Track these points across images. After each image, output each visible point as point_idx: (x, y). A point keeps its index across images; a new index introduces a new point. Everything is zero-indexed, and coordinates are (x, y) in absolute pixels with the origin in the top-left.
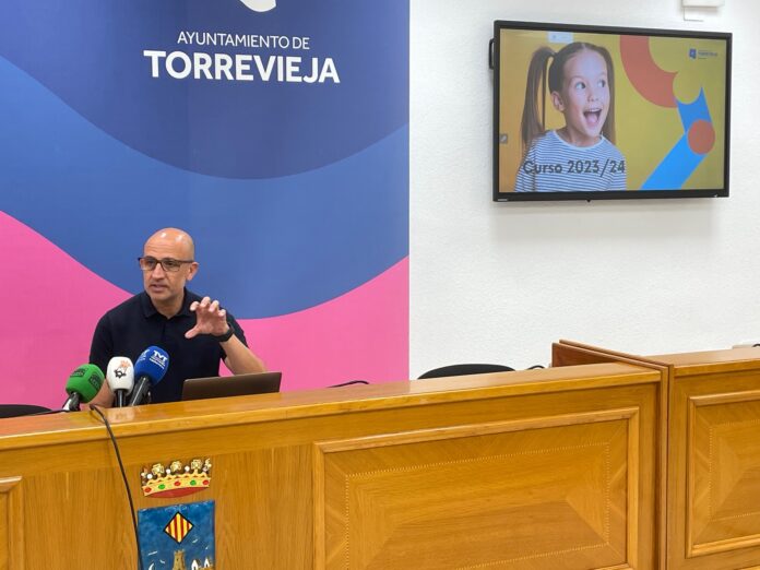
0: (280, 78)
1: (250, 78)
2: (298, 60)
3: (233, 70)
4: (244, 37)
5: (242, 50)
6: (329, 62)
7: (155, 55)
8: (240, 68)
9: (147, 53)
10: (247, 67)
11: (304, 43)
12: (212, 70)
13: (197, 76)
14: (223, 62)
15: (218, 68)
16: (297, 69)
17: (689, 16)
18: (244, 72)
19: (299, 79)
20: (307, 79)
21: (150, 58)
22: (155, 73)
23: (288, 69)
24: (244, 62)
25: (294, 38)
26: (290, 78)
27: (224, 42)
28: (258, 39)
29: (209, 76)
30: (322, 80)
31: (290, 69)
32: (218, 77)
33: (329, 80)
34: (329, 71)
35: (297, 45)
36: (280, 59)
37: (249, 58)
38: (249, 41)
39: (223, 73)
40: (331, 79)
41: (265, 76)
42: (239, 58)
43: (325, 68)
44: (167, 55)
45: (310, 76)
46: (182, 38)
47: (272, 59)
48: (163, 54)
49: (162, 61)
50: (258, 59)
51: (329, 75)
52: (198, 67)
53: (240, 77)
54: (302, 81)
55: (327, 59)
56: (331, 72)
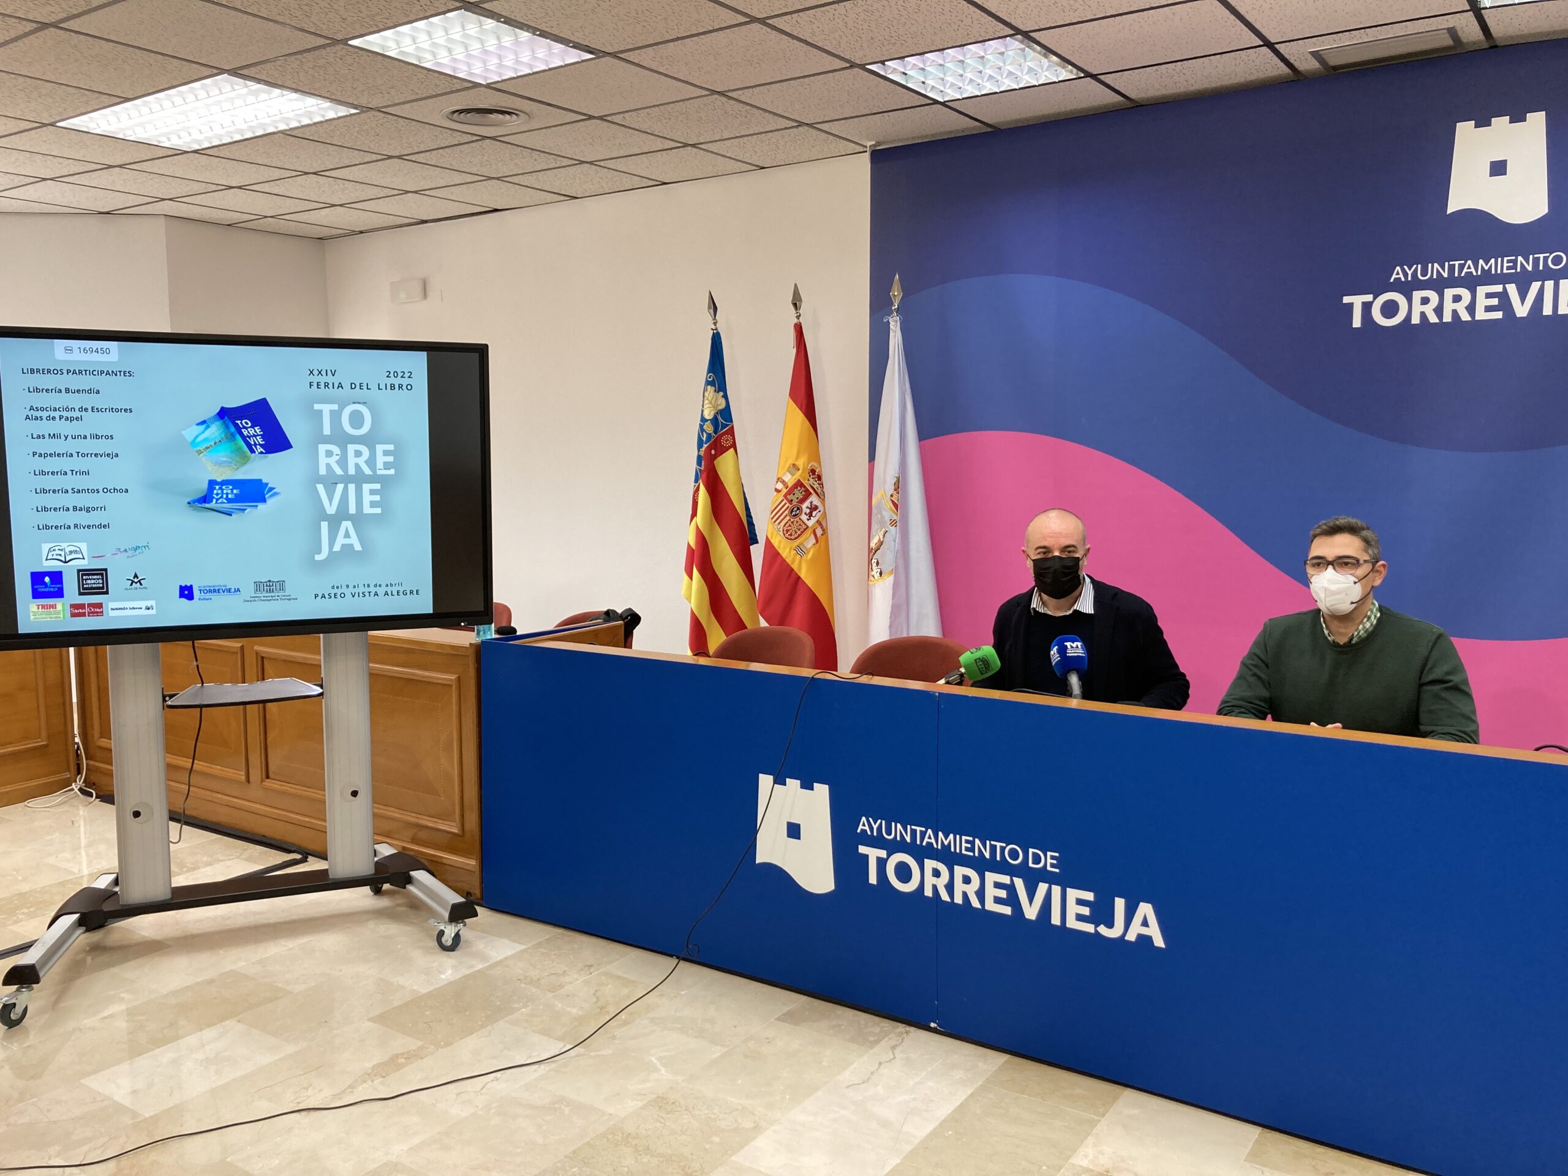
0: (1547, 310)
1: (1498, 315)
3: (1471, 308)
4: (1493, 260)
5: (1488, 278)
7: (1357, 301)
8: (1482, 302)
9: (1346, 300)
10: (1495, 302)
12: (1439, 311)
13: (1416, 320)
14: (1457, 299)
18: (1489, 309)
21: (1351, 306)
22: (1357, 322)
24: (1489, 296)
27: (1461, 271)
29: (1433, 319)
32: (1447, 318)
37: (1498, 288)
38: (1501, 265)
39: (1455, 313)
41: (1522, 310)
44: (1375, 298)
46: (1398, 274)
47: (1535, 286)
48: (1369, 298)
49: (1367, 307)
50: (1512, 289)
52: (1417, 308)
53: (1481, 315)
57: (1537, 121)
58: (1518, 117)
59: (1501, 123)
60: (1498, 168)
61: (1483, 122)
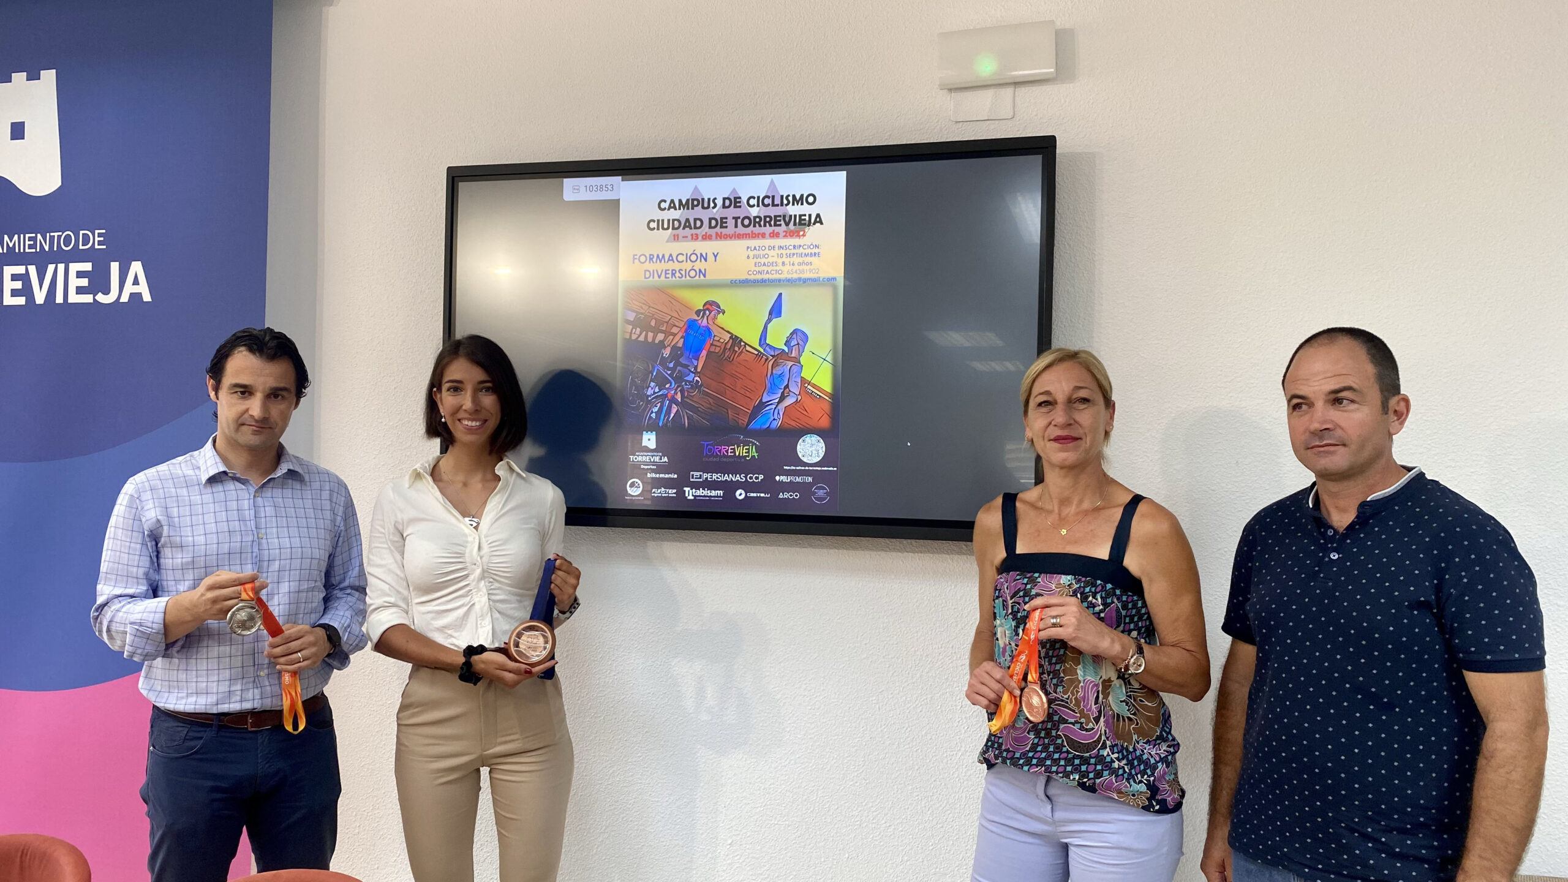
0: (59, 299)
1: (22, 301)
2: (87, 267)
4: (16, 236)
5: (13, 258)
6: (136, 267)
8: (8, 288)
11: (96, 239)
16: (84, 282)
18: (14, 293)
19: (88, 298)
20: (101, 298)
23: (72, 285)
25: (81, 232)
26: (74, 298)
30: (125, 299)
31: (75, 282)
34: (136, 282)
35: (86, 239)
36: (61, 267)
37: (21, 269)
38: (24, 242)
40: (138, 296)
41: (40, 298)
42: (9, 273)
43: (130, 278)
45: (107, 292)
47: (51, 268)
50: (32, 269)
51: (136, 289)
54: (92, 301)
55: (133, 263)
56: (138, 284)
59: (19, 78)
60: (17, 131)
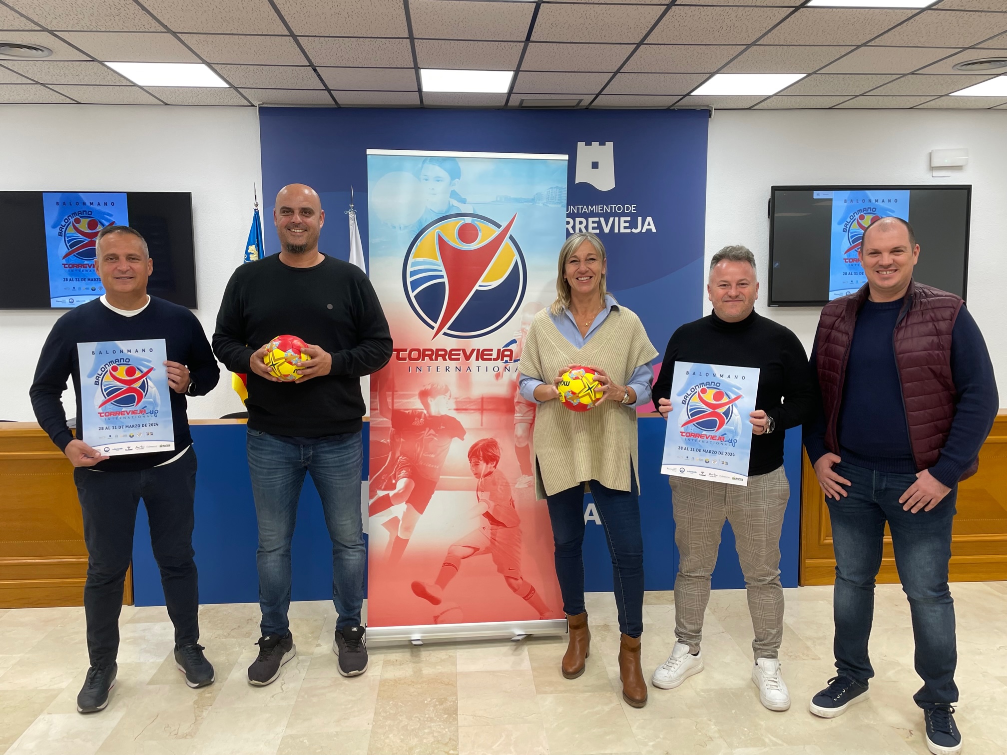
0: (616, 231)
1: (597, 231)
2: (629, 219)
3: (586, 227)
4: (594, 206)
5: (592, 214)
6: (649, 219)
8: (591, 225)
10: (596, 225)
11: (632, 209)
14: (581, 223)
15: (578, 226)
16: (627, 225)
17: (935, 174)
18: (593, 228)
19: (629, 231)
20: (634, 230)
23: (622, 225)
24: (593, 222)
25: (626, 206)
26: (622, 231)
27: (582, 211)
28: (603, 208)
30: (644, 231)
31: (623, 225)
33: (649, 230)
34: (649, 224)
35: (628, 209)
36: (617, 219)
37: (597, 219)
38: (597, 209)
40: (651, 229)
41: (607, 230)
42: (590, 220)
43: (646, 223)
45: (636, 228)
47: (611, 219)
51: (649, 227)
54: (630, 232)
55: (648, 217)
56: (650, 225)
57: (610, 145)
58: (602, 144)
59: (595, 144)
60: (595, 165)
61: (588, 144)
